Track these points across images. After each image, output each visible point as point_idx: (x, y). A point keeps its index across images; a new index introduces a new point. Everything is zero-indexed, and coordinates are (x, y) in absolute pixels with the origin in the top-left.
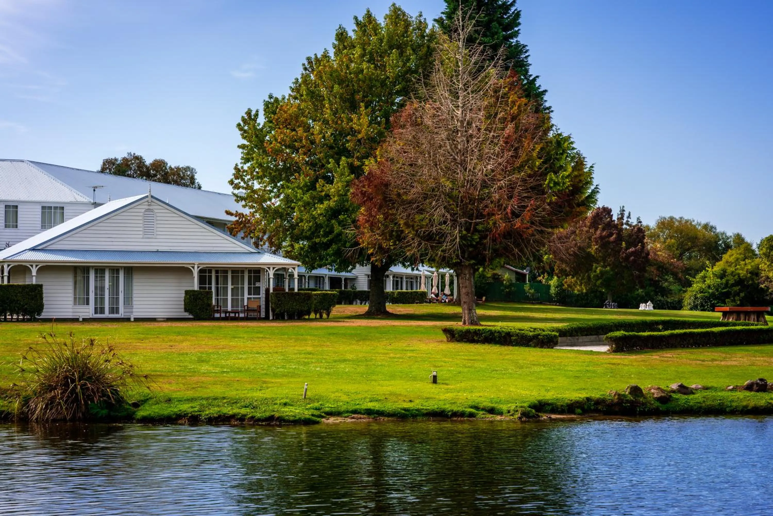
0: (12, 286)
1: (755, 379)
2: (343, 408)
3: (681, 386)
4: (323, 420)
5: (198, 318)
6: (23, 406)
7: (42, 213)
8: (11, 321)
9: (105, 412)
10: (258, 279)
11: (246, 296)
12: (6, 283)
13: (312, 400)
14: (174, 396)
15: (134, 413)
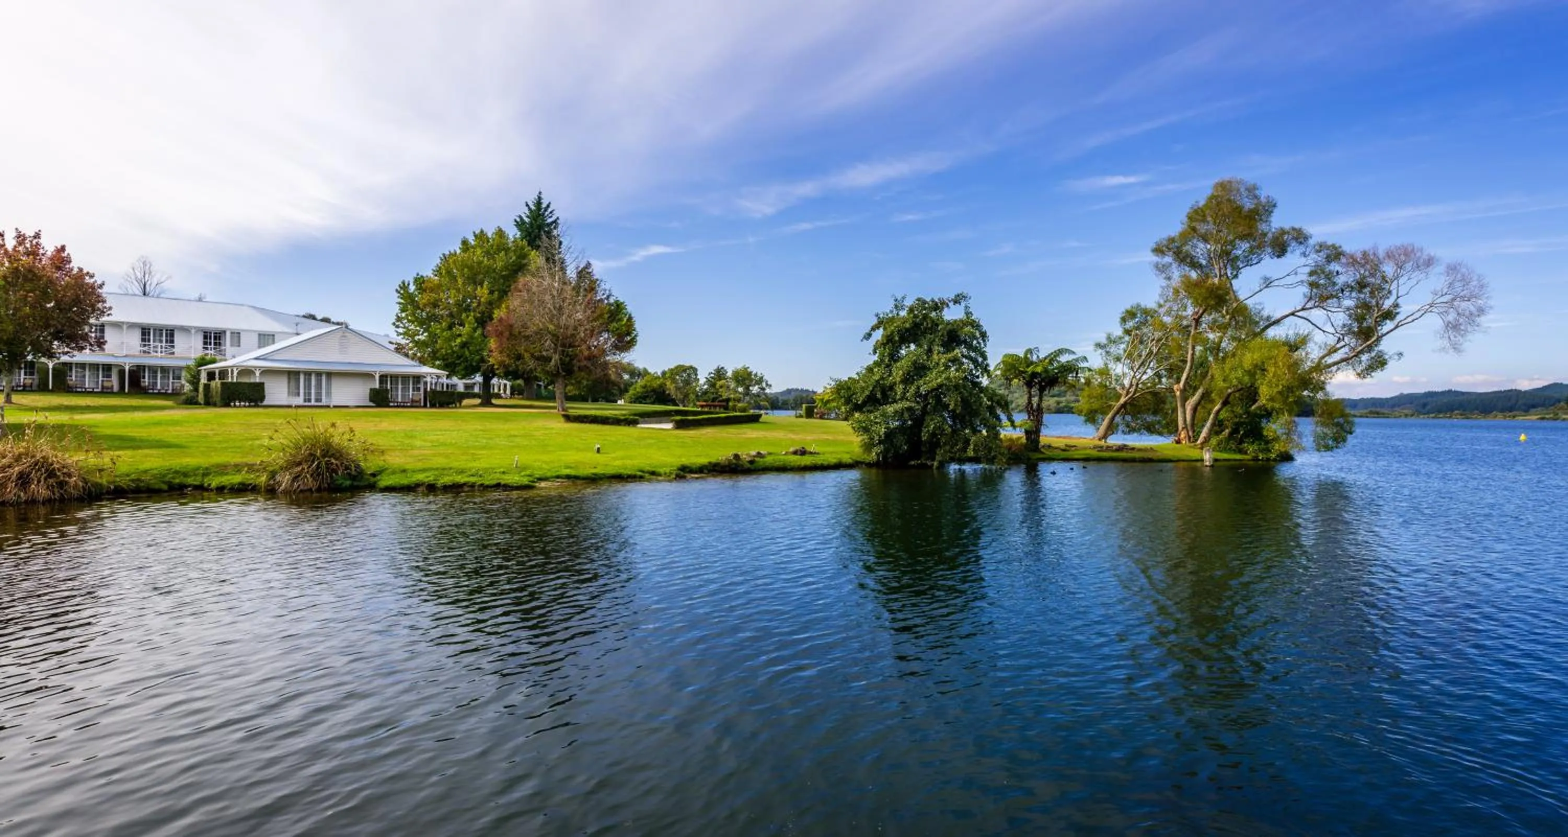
0: (240, 383)
1: (798, 447)
2: (549, 474)
3: (759, 453)
4: (537, 484)
5: (379, 405)
6: (270, 479)
7: (259, 339)
8: (240, 406)
9: (348, 483)
10: (419, 382)
11: (411, 392)
12: (235, 380)
13: (525, 469)
14: (407, 467)
15: (375, 483)
